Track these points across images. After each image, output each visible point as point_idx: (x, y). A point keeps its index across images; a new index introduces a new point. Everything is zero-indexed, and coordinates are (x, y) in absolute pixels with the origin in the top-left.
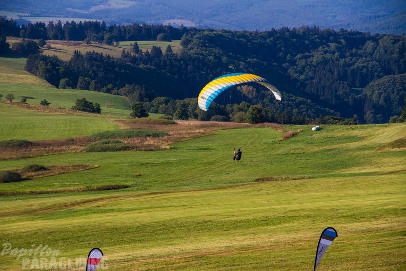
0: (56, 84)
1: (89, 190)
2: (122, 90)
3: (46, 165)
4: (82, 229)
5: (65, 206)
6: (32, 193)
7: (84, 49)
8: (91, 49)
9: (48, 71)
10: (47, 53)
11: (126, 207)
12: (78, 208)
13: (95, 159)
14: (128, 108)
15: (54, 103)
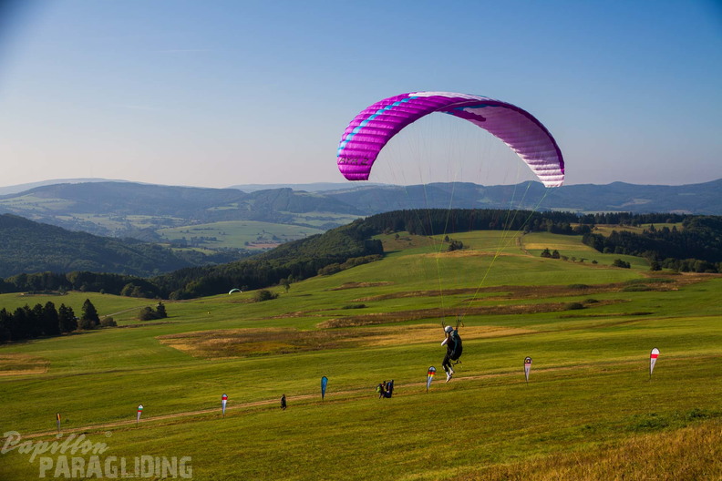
0: (602, 251)
1: (626, 315)
2: (643, 254)
3: (598, 299)
4: (627, 338)
5: (613, 324)
6: (590, 316)
7: (619, 229)
8: (623, 229)
9: (596, 243)
10: (595, 232)
11: (654, 326)
12: (621, 325)
13: (630, 296)
14: (648, 265)
15: (601, 262)
